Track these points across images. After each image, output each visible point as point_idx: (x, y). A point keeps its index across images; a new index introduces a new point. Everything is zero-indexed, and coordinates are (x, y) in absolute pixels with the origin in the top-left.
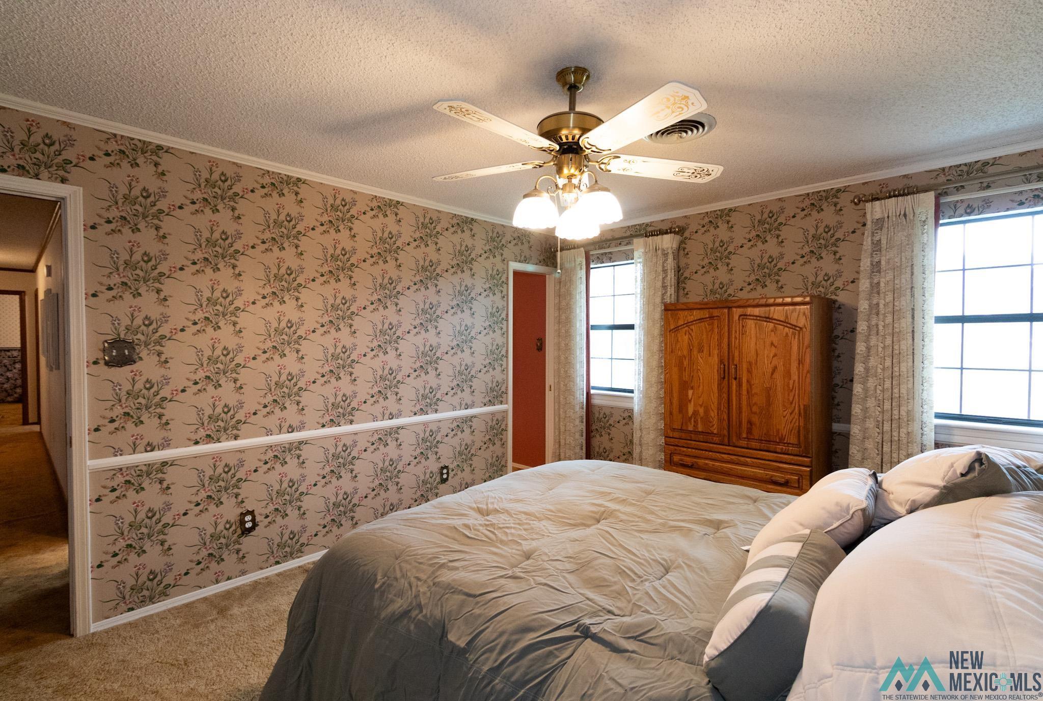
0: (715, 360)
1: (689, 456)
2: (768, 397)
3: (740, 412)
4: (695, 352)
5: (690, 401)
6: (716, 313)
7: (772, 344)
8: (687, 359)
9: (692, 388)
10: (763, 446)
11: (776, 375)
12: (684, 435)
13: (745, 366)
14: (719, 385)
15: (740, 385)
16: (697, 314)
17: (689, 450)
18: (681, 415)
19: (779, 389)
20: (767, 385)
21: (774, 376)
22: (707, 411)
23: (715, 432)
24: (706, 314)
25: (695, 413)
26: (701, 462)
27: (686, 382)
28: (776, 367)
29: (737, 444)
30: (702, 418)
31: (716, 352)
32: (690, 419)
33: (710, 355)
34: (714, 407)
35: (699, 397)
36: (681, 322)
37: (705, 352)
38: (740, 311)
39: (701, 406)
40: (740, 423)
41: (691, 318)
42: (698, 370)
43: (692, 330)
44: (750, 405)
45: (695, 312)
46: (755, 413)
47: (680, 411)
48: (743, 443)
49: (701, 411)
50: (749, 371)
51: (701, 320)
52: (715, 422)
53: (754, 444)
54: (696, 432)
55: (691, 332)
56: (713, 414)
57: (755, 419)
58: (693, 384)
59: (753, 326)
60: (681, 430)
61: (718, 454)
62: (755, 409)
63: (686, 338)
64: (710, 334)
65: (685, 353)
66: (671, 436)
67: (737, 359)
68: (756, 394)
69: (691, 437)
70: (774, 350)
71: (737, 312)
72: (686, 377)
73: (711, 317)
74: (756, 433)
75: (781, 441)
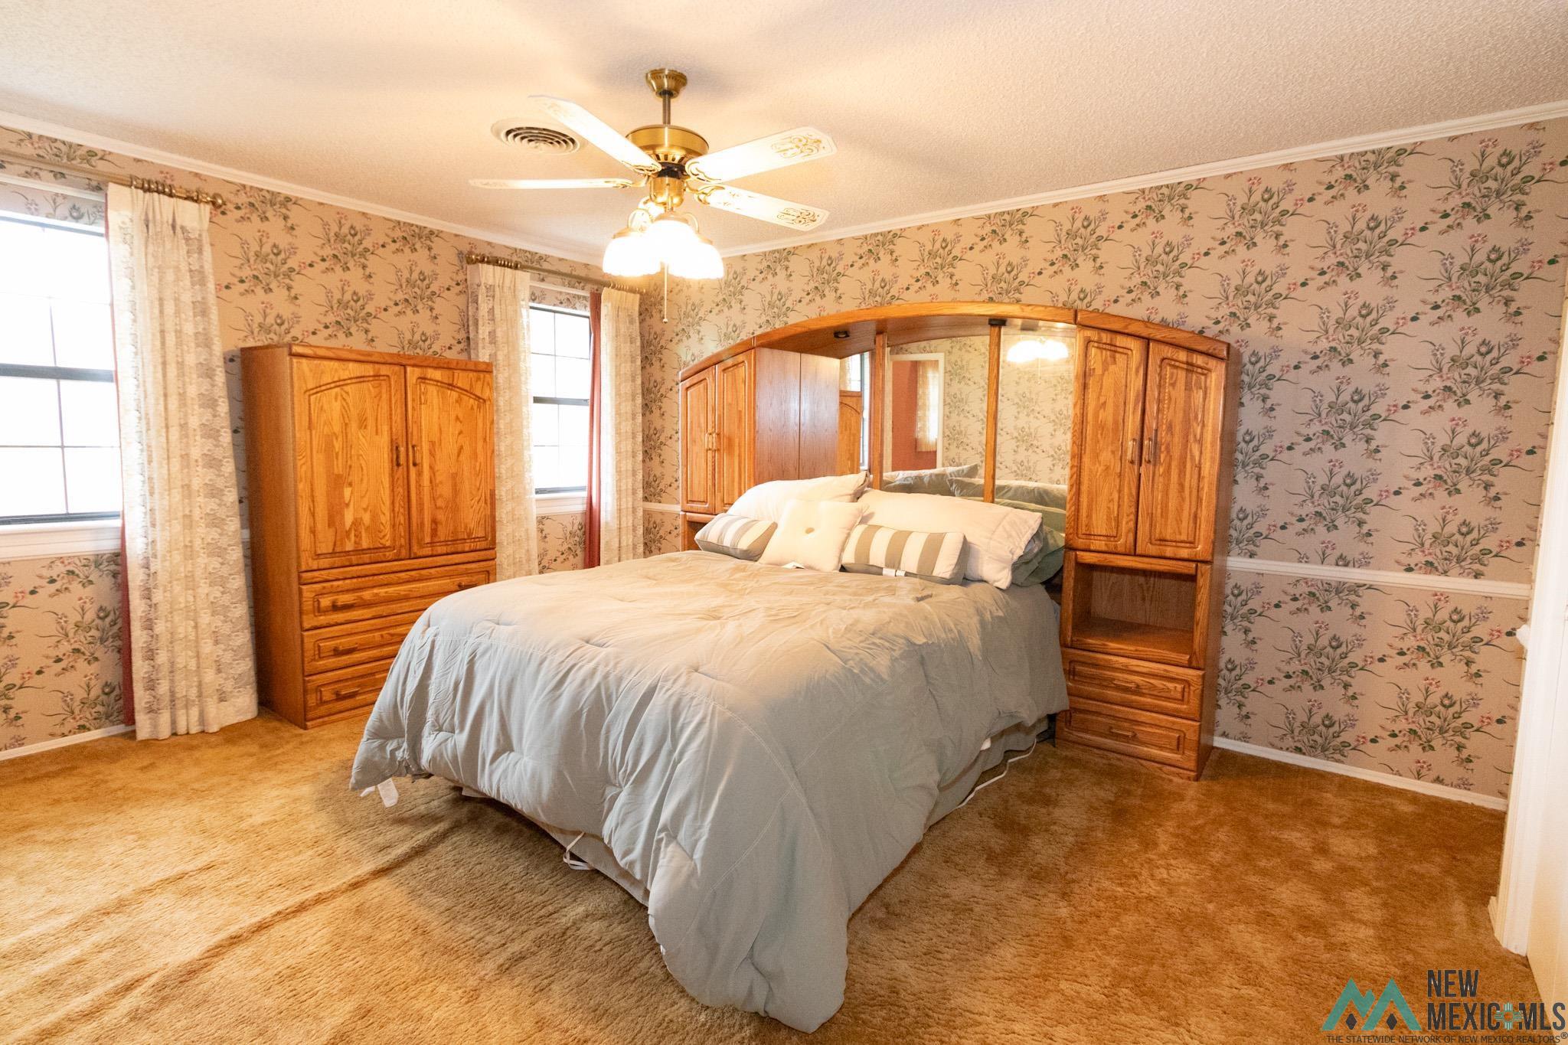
0: (384, 440)
1: (348, 591)
2: (455, 486)
3: (421, 510)
4: (354, 426)
5: (347, 505)
6: (384, 370)
7: (457, 418)
8: (340, 439)
9: (350, 485)
10: (450, 549)
11: (463, 457)
12: (337, 561)
13: (425, 447)
14: (392, 475)
15: (420, 474)
16: (354, 369)
17: (348, 581)
18: (332, 530)
19: (466, 473)
20: (453, 470)
21: (460, 459)
22: (374, 518)
23: (388, 544)
24: (369, 370)
25: (356, 523)
26: (367, 595)
27: (339, 476)
28: (461, 448)
29: (420, 553)
30: (367, 529)
31: (385, 428)
32: (348, 533)
33: (377, 433)
34: (386, 508)
35: (362, 497)
36: (327, 379)
37: (369, 428)
38: (418, 372)
39: (365, 510)
40: (422, 524)
41: (345, 375)
42: (359, 456)
43: (347, 393)
44: (434, 499)
45: (351, 365)
46: (440, 508)
47: (331, 523)
48: (427, 551)
49: (367, 518)
50: (432, 454)
51: (361, 379)
52: (388, 530)
53: (440, 550)
54: (358, 551)
55: (345, 395)
56: (385, 519)
57: (441, 516)
58: (350, 478)
59: (435, 393)
60: (333, 553)
61: (392, 576)
62: (439, 503)
63: (337, 406)
64: (376, 400)
65: (337, 428)
66: (315, 567)
67: (415, 437)
68: (441, 483)
69: (350, 560)
70: (459, 426)
71: (413, 373)
72: (339, 468)
73: (377, 376)
74: (443, 533)
75: (470, 537)
